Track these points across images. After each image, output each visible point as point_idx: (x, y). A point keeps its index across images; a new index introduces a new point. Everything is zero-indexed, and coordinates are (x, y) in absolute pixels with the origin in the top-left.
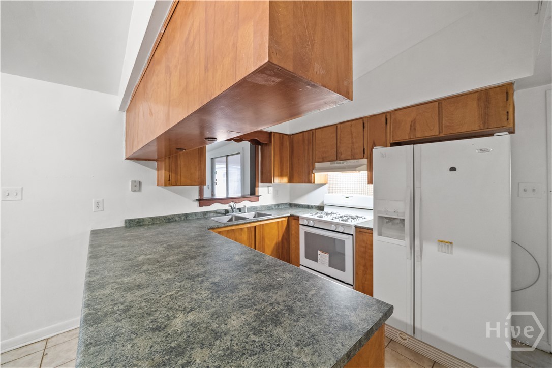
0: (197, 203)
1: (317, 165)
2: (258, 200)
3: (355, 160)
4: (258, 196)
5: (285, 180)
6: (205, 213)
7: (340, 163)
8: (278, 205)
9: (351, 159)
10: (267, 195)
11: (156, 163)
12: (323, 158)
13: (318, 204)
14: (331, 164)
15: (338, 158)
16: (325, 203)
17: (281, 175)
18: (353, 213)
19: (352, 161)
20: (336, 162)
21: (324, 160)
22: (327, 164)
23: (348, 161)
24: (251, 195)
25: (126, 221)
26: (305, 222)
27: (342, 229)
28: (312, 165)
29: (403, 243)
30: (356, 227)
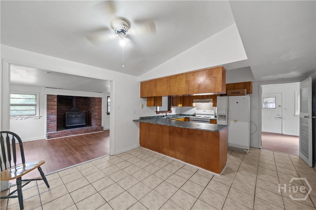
0: (156, 113)
1: (194, 100)
2: (171, 113)
4: (171, 111)
5: (181, 105)
6: (158, 116)
8: (177, 115)
9: (208, 99)
10: (174, 111)
11: (146, 99)
12: (197, 98)
13: (192, 114)
14: (200, 100)
15: (203, 98)
16: (196, 113)
17: (180, 104)
18: (208, 116)
22: (198, 100)
24: (168, 110)
25: (140, 118)
26: (192, 119)
27: (206, 120)
28: (192, 100)
29: (225, 121)
30: (210, 119)
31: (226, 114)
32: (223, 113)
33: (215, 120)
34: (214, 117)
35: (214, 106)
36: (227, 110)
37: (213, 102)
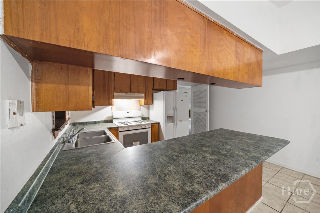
0: (52, 136)
1: (115, 94)
3: (139, 94)
7: (131, 94)
9: (137, 93)
12: (121, 90)
14: (125, 94)
15: (131, 91)
19: (137, 94)
20: (128, 93)
21: (121, 91)
22: (123, 94)
23: (135, 94)
26: (125, 129)
27: (147, 126)
28: (112, 93)
29: (173, 124)
30: (152, 124)
31: (174, 114)
32: (171, 113)
33: (156, 124)
34: (140, 119)
35: (146, 104)
36: (175, 109)
37: (145, 99)
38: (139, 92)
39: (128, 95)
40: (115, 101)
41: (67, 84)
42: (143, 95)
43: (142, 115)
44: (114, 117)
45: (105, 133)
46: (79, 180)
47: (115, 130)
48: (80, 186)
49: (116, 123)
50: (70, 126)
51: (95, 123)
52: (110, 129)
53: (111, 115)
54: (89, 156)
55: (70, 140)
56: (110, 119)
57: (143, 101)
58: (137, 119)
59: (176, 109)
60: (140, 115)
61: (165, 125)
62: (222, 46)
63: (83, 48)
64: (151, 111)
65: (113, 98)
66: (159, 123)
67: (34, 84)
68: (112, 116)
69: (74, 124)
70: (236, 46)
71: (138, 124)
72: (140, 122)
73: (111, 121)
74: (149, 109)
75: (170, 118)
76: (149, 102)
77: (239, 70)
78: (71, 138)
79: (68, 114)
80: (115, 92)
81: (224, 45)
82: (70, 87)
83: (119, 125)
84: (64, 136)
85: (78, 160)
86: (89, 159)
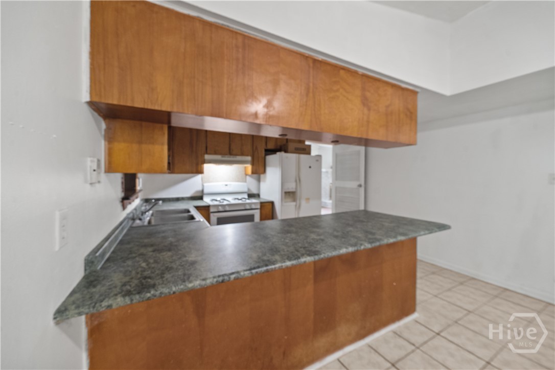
0: (121, 205)
1: (207, 157)
3: (243, 157)
7: (231, 157)
12: (215, 151)
14: (222, 157)
15: (230, 153)
19: (240, 157)
20: (227, 156)
21: (215, 153)
22: (218, 157)
23: (237, 156)
26: (219, 209)
27: (253, 207)
28: (203, 156)
29: (294, 203)
30: (261, 203)
31: (296, 188)
32: (291, 186)
33: (268, 204)
34: (246, 196)
35: (254, 172)
36: (298, 180)
37: (253, 164)
38: (242, 154)
39: (227, 158)
40: (207, 167)
41: (140, 142)
42: (249, 158)
43: (249, 189)
44: (206, 191)
45: (188, 211)
46: (150, 249)
47: (205, 211)
48: (151, 253)
49: (207, 200)
50: (142, 202)
51: (178, 200)
52: (198, 208)
53: (200, 188)
54: (164, 232)
55: (142, 217)
56: (199, 194)
57: (249, 167)
58: (240, 197)
59: (300, 180)
60: (246, 190)
61: (282, 205)
62: (337, 90)
63: (157, 108)
64: (263, 185)
65: (204, 162)
66: (272, 203)
67: (107, 143)
68: (203, 191)
69: (147, 201)
70: (363, 89)
71: (240, 202)
72: (244, 200)
73: (201, 198)
74: (259, 180)
75: (289, 195)
76: (259, 170)
77: (368, 122)
78: (142, 215)
79: (139, 185)
80: (207, 153)
81: (341, 90)
82: (144, 146)
83: (211, 203)
84: (134, 211)
85: (150, 235)
86: (163, 235)
